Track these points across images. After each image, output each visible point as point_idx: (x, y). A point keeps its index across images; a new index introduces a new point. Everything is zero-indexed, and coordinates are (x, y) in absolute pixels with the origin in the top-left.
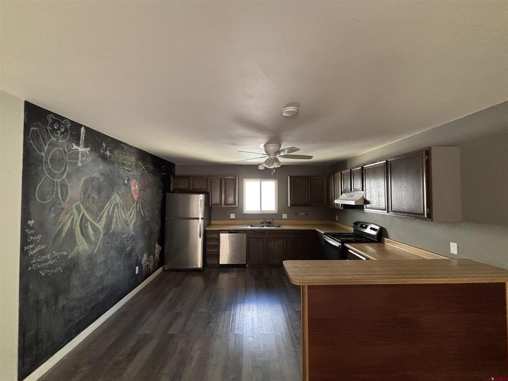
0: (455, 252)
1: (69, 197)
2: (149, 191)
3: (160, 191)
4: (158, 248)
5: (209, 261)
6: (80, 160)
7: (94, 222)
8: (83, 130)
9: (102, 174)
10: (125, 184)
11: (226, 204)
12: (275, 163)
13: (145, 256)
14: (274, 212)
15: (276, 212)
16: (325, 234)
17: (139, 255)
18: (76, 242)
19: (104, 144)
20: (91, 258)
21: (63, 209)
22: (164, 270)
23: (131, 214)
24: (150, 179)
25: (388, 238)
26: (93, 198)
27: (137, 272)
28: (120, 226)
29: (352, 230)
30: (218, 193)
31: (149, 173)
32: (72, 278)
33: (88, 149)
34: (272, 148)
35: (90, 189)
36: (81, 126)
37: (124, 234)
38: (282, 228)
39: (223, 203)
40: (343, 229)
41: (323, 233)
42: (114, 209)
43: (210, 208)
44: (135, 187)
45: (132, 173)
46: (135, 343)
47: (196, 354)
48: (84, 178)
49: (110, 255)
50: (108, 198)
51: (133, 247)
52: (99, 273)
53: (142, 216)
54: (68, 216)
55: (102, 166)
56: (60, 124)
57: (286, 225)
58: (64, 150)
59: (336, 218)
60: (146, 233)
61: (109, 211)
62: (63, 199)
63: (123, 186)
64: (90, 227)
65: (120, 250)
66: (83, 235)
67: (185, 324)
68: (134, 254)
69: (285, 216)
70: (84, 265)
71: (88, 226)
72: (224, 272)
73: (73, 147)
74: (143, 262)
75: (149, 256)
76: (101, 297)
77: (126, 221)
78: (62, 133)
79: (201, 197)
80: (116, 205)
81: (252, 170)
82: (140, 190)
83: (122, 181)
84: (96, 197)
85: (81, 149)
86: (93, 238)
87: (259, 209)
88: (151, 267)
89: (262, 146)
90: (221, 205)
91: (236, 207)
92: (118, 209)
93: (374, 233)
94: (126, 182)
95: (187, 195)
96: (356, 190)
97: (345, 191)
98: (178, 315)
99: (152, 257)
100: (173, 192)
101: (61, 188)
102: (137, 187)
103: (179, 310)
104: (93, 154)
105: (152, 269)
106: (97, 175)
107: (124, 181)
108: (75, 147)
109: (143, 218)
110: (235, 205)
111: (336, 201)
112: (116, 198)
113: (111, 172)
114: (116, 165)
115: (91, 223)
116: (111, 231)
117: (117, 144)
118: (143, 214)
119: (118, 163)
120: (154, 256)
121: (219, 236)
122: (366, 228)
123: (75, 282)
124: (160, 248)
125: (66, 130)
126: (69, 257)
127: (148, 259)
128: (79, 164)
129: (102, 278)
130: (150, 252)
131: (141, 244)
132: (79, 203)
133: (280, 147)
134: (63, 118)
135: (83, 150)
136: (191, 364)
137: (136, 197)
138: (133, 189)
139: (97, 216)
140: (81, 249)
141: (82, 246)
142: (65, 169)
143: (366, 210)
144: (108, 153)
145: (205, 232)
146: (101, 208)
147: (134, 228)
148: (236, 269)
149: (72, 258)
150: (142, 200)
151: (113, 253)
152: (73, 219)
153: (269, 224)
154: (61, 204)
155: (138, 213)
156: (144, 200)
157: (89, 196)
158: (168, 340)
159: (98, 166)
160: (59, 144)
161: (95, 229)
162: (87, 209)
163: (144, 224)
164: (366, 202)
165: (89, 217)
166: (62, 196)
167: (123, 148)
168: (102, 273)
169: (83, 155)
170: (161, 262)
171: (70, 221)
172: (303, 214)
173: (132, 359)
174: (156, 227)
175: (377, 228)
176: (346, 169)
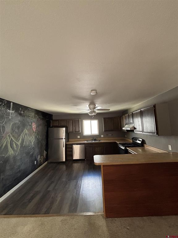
0: (171, 149)
1: (6, 131)
2: (40, 127)
3: (46, 127)
4: (45, 153)
5: (68, 158)
6: (10, 116)
7: (16, 142)
8: (12, 104)
9: (19, 121)
10: (30, 125)
11: (75, 132)
12: (93, 113)
13: (39, 156)
15: (98, 134)
16: (119, 144)
17: (36, 156)
18: (8, 150)
19: (20, 109)
20: (14, 157)
21: (3, 136)
22: (48, 163)
23: (32, 138)
24: (41, 122)
25: (146, 144)
26: (16, 132)
27: (35, 164)
28: (28, 143)
29: (131, 141)
30: (72, 127)
31: (41, 119)
32: (6, 166)
33: (14, 111)
34: (92, 106)
35: (14, 128)
36: (11, 102)
37: (29, 147)
38: (101, 141)
39: (74, 131)
40: (128, 141)
41: (118, 143)
42: (25, 136)
43: (68, 134)
44: (34, 126)
45: (33, 120)
46: (33, 194)
47: (59, 199)
48: (12, 124)
49: (23, 156)
50: (22, 131)
51: (33, 152)
52: (18, 164)
53: (37, 138)
54: (5, 139)
55: (19, 118)
56: (2, 102)
57: (102, 140)
58: (4, 112)
59: (125, 136)
60: (39, 146)
61: (22, 137)
62: (3, 132)
63: (29, 126)
64: (14, 144)
65: (28, 153)
66: (11, 147)
67: (55, 186)
68: (34, 155)
69: (102, 136)
70: (11, 160)
71: (13, 144)
72: (75, 163)
73: (7, 111)
74: (38, 159)
75: (41, 156)
76: (19, 175)
77: (30, 141)
78: (3, 106)
79: (64, 129)
80: (26, 134)
82: (36, 127)
83: (28, 123)
84: (17, 131)
85: (11, 111)
86: (15, 148)
87: (90, 133)
88: (42, 161)
89: (88, 106)
90: (73, 132)
91: (80, 133)
92: (27, 136)
93: (140, 142)
94: (30, 124)
95: (58, 128)
96: (131, 123)
97: (127, 124)
98: (52, 182)
99: (42, 157)
100: (52, 127)
101: (2, 128)
102: (35, 126)
103: (53, 180)
104: (16, 113)
105: (42, 162)
106: (17, 122)
107: (29, 123)
108: (8, 111)
109: (38, 139)
110: (80, 132)
111: (123, 129)
112: (26, 131)
113: (24, 120)
114: (26, 117)
115: (15, 143)
116: (23, 146)
117: (26, 108)
118: (38, 138)
119: (27, 116)
120: (43, 156)
121: (72, 146)
122: (137, 140)
123: (8, 167)
124: (46, 152)
125: (5, 104)
126: (5, 157)
127: (41, 157)
128: (10, 118)
129: (19, 166)
130: (41, 154)
131: (37, 151)
132: (10, 134)
133: (95, 106)
134: (4, 100)
135: (12, 112)
136: (56, 203)
137: (34, 130)
138: (33, 127)
139: (17, 139)
140: (10, 153)
141: (11, 152)
142: (4, 120)
143: (135, 132)
144: (22, 112)
145: (66, 145)
146: (19, 136)
147: (34, 144)
148: (80, 161)
149: (6, 157)
150: (37, 132)
151: (25, 155)
152: (7, 140)
153: (95, 140)
154: (2, 134)
155: (36, 137)
156: (38, 131)
157: (14, 131)
158: (47, 193)
159: (18, 118)
160: (2, 110)
161: (17, 145)
162: (13, 136)
163: (38, 142)
164: (135, 128)
165: (14, 140)
166: (3, 131)
167: (29, 110)
168: (19, 164)
169: (11, 114)
170: (47, 159)
171: (6, 141)
172: (111, 135)
173: (31, 201)
174: (44, 143)
175: (141, 140)
176: (127, 113)
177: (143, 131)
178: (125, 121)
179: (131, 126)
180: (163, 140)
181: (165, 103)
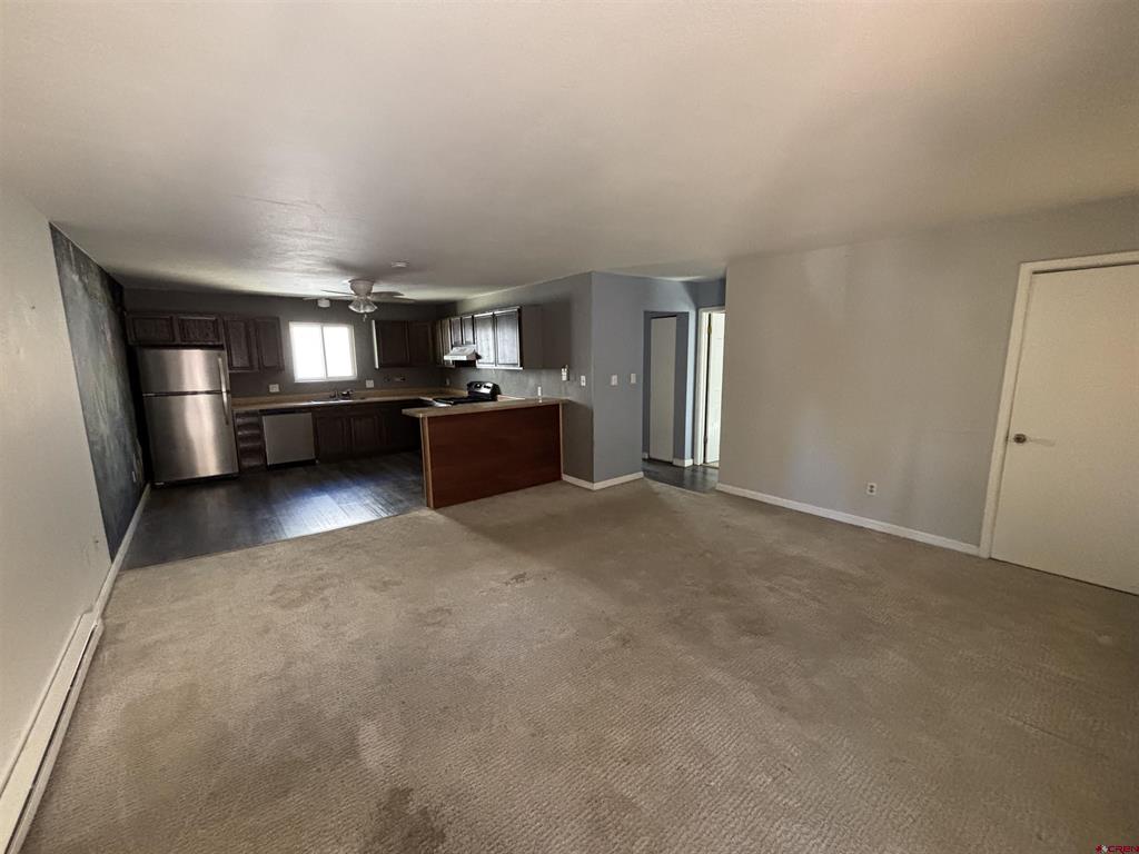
5: (246, 463)
10: (102, 332)
11: (261, 367)
14: (352, 379)
15: (356, 378)
16: (433, 400)
19: (82, 266)
25: (500, 394)
29: (465, 391)
30: (244, 348)
34: (363, 286)
38: (368, 400)
39: (256, 366)
40: (456, 392)
41: (430, 399)
45: (103, 311)
57: (375, 396)
59: (447, 382)
68: (127, 450)
69: (370, 384)
79: (220, 355)
81: (307, 308)
87: (323, 375)
90: (253, 368)
93: (487, 391)
96: (468, 343)
97: (456, 345)
102: (109, 336)
111: (446, 358)
121: (261, 420)
122: (480, 387)
137: (111, 354)
143: (478, 366)
144: (86, 280)
153: (347, 396)
164: (478, 357)
172: (398, 380)
175: (490, 385)
176: (456, 315)
177: (496, 363)
178: (451, 336)
179: (469, 350)
180: (531, 380)
181: (535, 305)
